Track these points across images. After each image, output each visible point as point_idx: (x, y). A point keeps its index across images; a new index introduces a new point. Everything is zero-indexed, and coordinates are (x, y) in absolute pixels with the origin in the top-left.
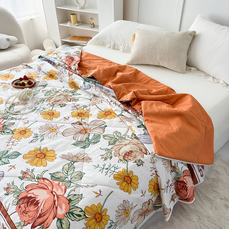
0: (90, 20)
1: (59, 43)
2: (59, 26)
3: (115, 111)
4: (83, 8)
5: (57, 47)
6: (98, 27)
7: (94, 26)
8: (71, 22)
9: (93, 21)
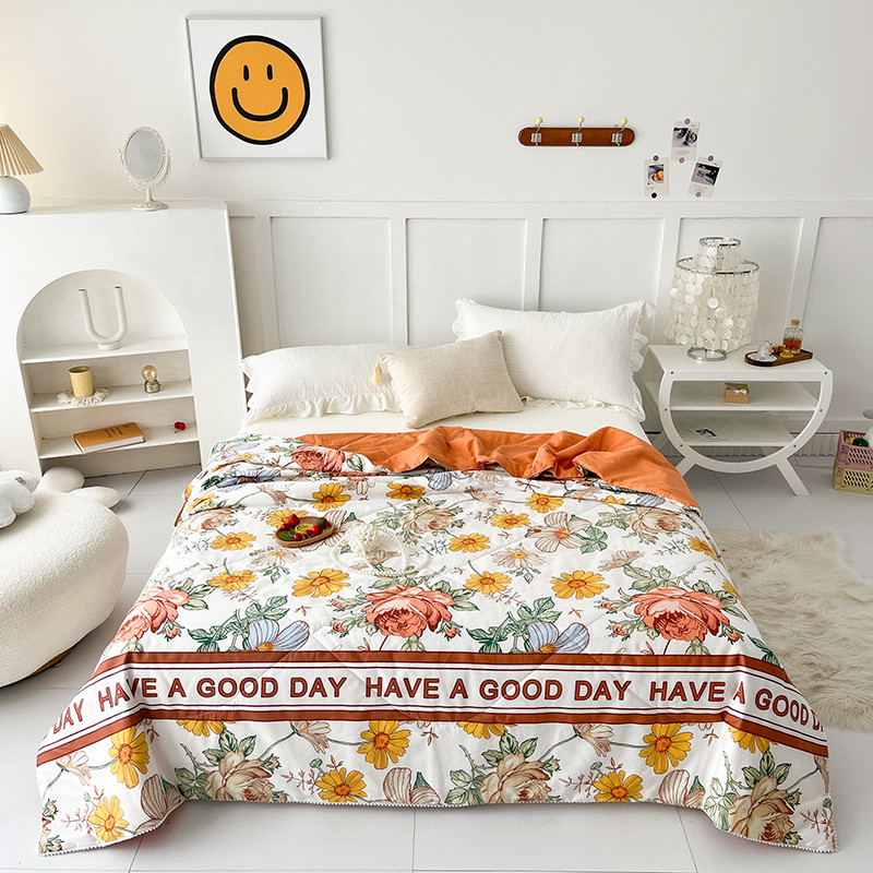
0: (146, 372)
2: (34, 415)
3: (550, 492)
4: (118, 345)
7: (157, 386)
8: (70, 393)
9: (153, 373)
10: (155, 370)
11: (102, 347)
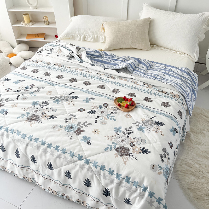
0: (44, 18)
1: (15, 43)
2: (13, 27)
4: (36, 8)
5: (13, 48)
6: (54, 23)
7: (48, 23)
8: (24, 22)
9: (47, 19)
10: (48, 18)
11: (31, 8)
